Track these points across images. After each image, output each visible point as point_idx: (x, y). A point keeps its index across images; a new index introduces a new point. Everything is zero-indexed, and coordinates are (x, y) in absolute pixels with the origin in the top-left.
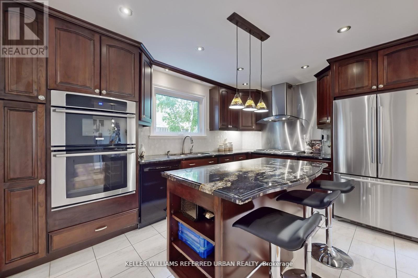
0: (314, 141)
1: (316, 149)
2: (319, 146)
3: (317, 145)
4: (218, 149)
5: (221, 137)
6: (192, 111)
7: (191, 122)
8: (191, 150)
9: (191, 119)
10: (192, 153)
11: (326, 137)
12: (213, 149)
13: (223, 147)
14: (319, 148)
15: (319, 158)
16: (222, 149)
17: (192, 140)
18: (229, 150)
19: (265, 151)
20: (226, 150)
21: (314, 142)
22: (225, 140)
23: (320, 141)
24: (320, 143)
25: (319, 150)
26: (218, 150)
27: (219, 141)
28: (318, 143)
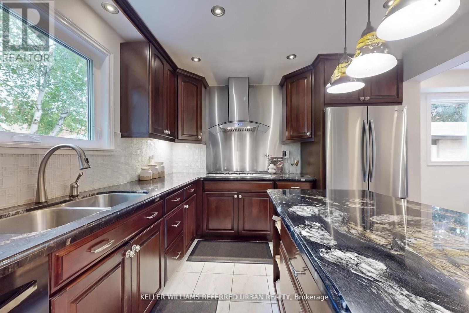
0: (275, 158)
1: (277, 167)
2: (281, 164)
3: (278, 163)
4: (139, 176)
5: (144, 152)
6: (39, 103)
7: (36, 123)
8: (72, 187)
9: (35, 118)
10: (77, 196)
11: (288, 154)
12: (128, 179)
13: (150, 171)
14: (281, 167)
15: (302, 180)
16: (148, 176)
17: (87, 159)
18: (159, 177)
19: (225, 174)
20: (154, 177)
21: (276, 160)
22: (150, 158)
23: (282, 158)
24: (282, 161)
25: (282, 169)
26: (137, 179)
27: (140, 160)
28: (280, 161)
